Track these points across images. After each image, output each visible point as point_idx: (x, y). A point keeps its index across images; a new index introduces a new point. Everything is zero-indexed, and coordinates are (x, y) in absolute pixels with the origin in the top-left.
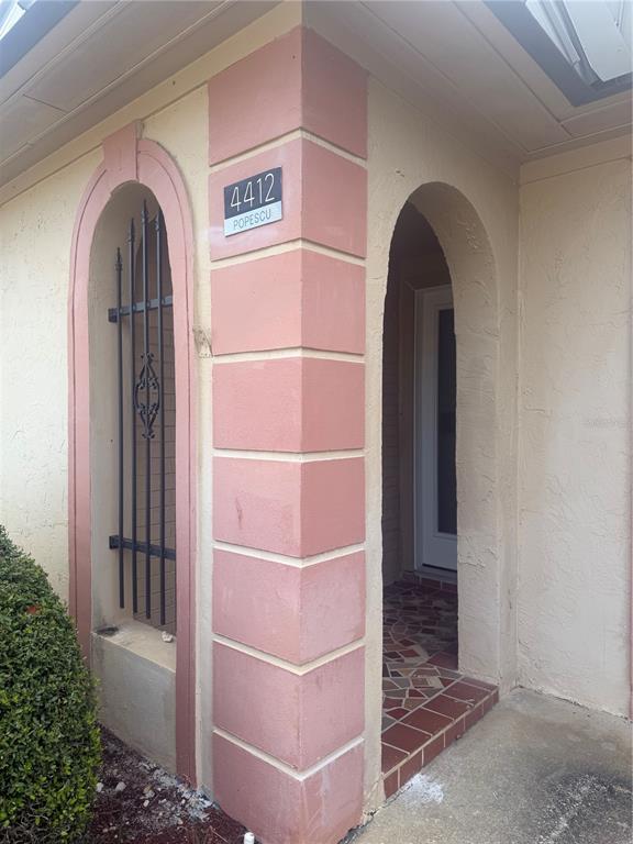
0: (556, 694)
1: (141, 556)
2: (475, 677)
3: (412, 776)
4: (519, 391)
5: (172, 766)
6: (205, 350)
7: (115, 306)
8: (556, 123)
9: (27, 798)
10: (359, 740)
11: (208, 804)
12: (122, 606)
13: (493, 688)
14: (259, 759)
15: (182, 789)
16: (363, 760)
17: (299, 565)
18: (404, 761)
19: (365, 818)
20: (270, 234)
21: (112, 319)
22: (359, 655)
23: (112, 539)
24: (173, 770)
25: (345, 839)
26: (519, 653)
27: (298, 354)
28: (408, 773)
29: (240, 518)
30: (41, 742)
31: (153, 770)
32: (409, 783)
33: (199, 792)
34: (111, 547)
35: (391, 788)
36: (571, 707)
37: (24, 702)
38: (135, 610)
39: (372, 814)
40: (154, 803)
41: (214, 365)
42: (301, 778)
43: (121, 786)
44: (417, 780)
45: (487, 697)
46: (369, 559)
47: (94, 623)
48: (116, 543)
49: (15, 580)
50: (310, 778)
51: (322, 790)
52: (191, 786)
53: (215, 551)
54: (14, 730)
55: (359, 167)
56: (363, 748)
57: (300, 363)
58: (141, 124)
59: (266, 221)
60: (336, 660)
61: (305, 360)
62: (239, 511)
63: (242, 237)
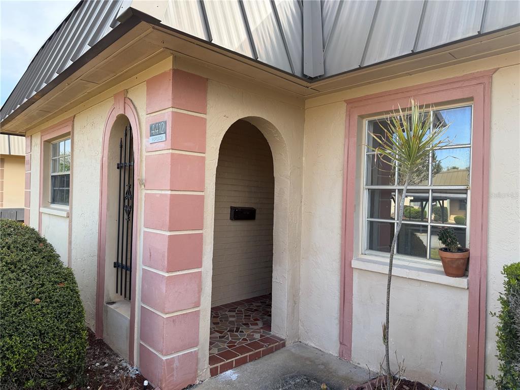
0: (313, 345)
1: (124, 271)
2: (277, 335)
3: (227, 370)
4: (303, 204)
5: (127, 359)
6: (143, 187)
7: (119, 162)
8: (306, 88)
9: (51, 345)
10: (196, 349)
11: (137, 372)
12: (117, 292)
13: (283, 340)
14: (151, 351)
15: (129, 367)
16: (198, 358)
17: (167, 275)
18: (222, 363)
19: (198, 382)
20: (162, 145)
21: (118, 168)
22: (197, 314)
23: (115, 263)
24: (128, 360)
25: (187, 388)
26: (300, 326)
27: (169, 192)
28: (225, 368)
29: (150, 256)
30: (57, 328)
31: (121, 361)
32: (224, 373)
33: (135, 368)
34: (114, 267)
35: (214, 373)
36: (317, 351)
37: (52, 313)
38: (125, 297)
39: (202, 381)
40: (117, 371)
41: (146, 194)
42: (164, 358)
43: (106, 365)
44: (229, 372)
45: (277, 343)
46: (204, 275)
47: (105, 300)
48: (116, 265)
49: (56, 273)
50: (168, 359)
51: (175, 365)
52: (132, 366)
53: (143, 269)
54: (47, 321)
55: (202, 118)
56: (198, 353)
57: (169, 196)
58: (127, 91)
59: (161, 140)
60: (184, 314)
61: (171, 195)
62: (150, 253)
63: (155, 144)
